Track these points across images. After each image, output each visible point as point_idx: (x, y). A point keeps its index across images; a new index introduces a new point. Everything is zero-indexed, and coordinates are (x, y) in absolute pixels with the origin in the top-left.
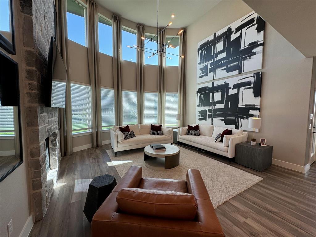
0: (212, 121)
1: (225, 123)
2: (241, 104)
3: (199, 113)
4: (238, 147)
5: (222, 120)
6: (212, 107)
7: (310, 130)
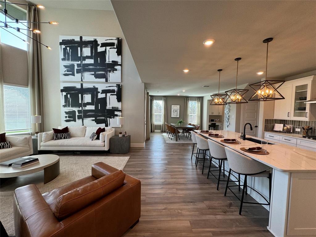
0: (83, 122)
1: (96, 123)
2: (109, 107)
3: (65, 114)
4: (111, 141)
5: (93, 120)
6: (82, 108)
7: (144, 123)
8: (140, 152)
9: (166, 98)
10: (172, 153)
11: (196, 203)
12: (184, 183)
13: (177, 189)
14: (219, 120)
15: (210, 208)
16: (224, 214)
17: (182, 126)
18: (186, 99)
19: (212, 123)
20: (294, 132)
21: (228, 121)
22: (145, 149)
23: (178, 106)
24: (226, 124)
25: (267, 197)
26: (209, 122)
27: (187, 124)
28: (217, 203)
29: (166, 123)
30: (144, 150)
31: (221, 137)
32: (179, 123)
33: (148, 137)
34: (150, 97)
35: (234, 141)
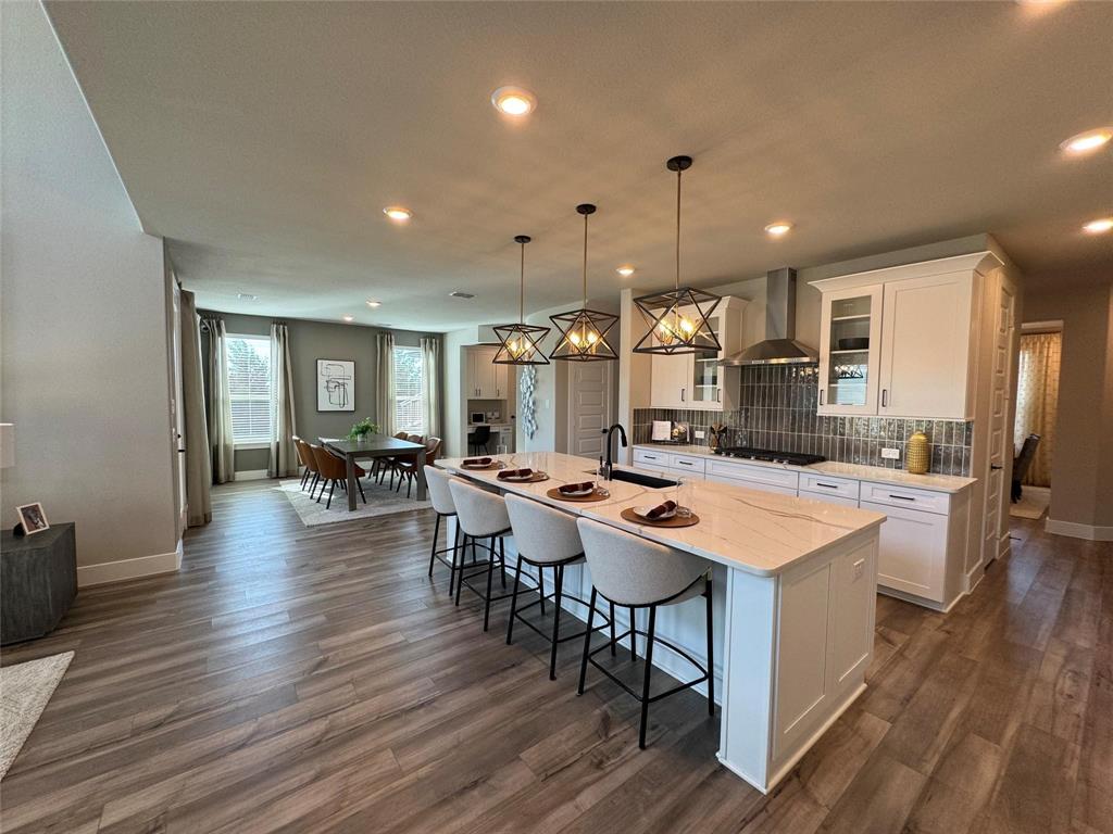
7: (173, 445)
8: (153, 602)
9: (288, 330)
10: (341, 569)
11: (492, 782)
12: (424, 699)
13: (399, 748)
14: (497, 414)
15: (549, 773)
16: (598, 774)
17: (371, 447)
18: (382, 338)
19: (479, 428)
20: (694, 441)
21: (533, 418)
22: (181, 577)
23: (348, 368)
24: (523, 426)
25: (702, 657)
26: (469, 423)
27: (387, 435)
28: (563, 738)
29: (295, 437)
30: (177, 584)
31: (540, 478)
32: (357, 434)
33: (201, 514)
34: (199, 318)
35: (590, 491)
